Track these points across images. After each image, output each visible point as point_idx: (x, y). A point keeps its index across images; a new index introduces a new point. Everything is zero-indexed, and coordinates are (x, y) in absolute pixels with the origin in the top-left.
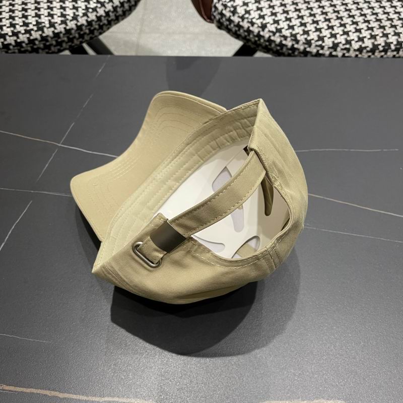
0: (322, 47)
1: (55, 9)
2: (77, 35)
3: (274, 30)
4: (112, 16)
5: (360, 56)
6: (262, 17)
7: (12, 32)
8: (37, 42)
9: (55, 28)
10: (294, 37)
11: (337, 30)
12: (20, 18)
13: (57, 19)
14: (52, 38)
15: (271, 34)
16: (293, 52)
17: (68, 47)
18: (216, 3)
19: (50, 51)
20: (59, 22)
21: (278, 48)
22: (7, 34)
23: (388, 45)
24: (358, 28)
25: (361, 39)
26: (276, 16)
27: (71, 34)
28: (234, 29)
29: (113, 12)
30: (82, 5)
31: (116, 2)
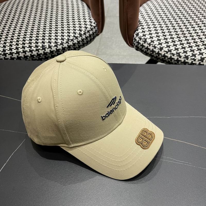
0: (195, 60)
1: (52, 40)
3: (167, 51)
4: (81, 43)
6: (161, 44)
7: (30, 50)
8: (41, 55)
9: (51, 49)
10: (179, 54)
11: (203, 51)
12: (34, 43)
13: (53, 44)
14: (49, 53)
15: (165, 53)
16: (178, 62)
18: (135, 37)
20: (54, 46)
21: (169, 60)
22: (27, 51)
26: (168, 44)
27: (59, 52)
28: (145, 50)
29: (81, 42)
30: (66, 38)
31: (84, 37)
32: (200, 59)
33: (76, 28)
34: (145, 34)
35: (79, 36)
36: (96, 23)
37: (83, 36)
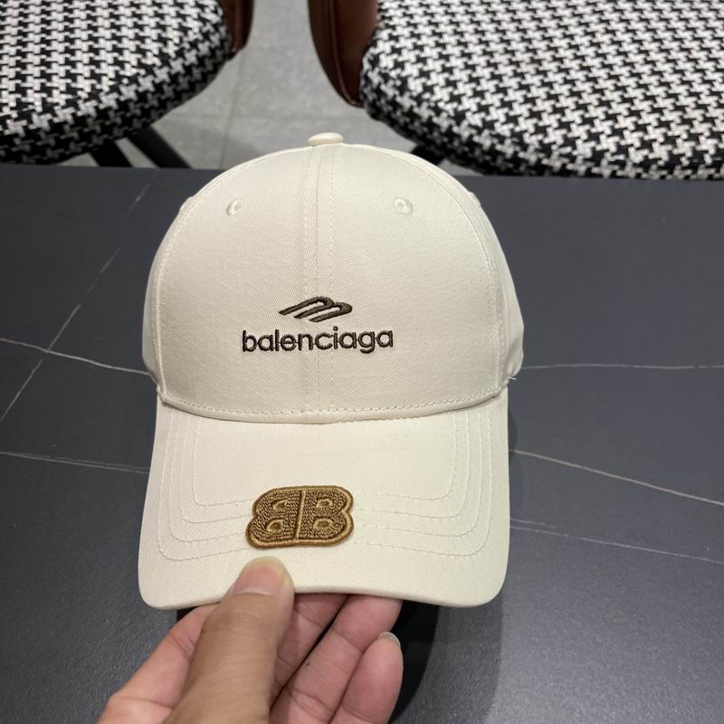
0: (573, 159)
1: (54, 78)
2: (98, 128)
3: (480, 124)
4: (168, 91)
5: (644, 175)
6: (456, 99)
8: (17, 141)
9: (55, 115)
10: (518, 137)
11: (601, 126)
13: (59, 98)
14: (47, 133)
15: (474, 131)
16: (517, 167)
17: (80, 150)
18: (368, 71)
19: (45, 158)
20: (63, 103)
21: (488, 158)
23: (698, 155)
24: (641, 122)
25: (647, 145)
26: (483, 98)
27: (86, 126)
28: (402, 121)
29: (169, 85)
30: (109, 71)
31: (177, 66)
32: (589, 154)
33: (147, 29)
34: (400, 59)
35: (157, 61)
36: (220, 12)
37: (173, 64)
